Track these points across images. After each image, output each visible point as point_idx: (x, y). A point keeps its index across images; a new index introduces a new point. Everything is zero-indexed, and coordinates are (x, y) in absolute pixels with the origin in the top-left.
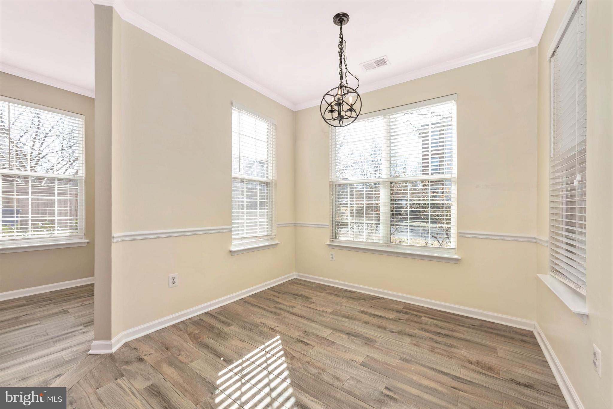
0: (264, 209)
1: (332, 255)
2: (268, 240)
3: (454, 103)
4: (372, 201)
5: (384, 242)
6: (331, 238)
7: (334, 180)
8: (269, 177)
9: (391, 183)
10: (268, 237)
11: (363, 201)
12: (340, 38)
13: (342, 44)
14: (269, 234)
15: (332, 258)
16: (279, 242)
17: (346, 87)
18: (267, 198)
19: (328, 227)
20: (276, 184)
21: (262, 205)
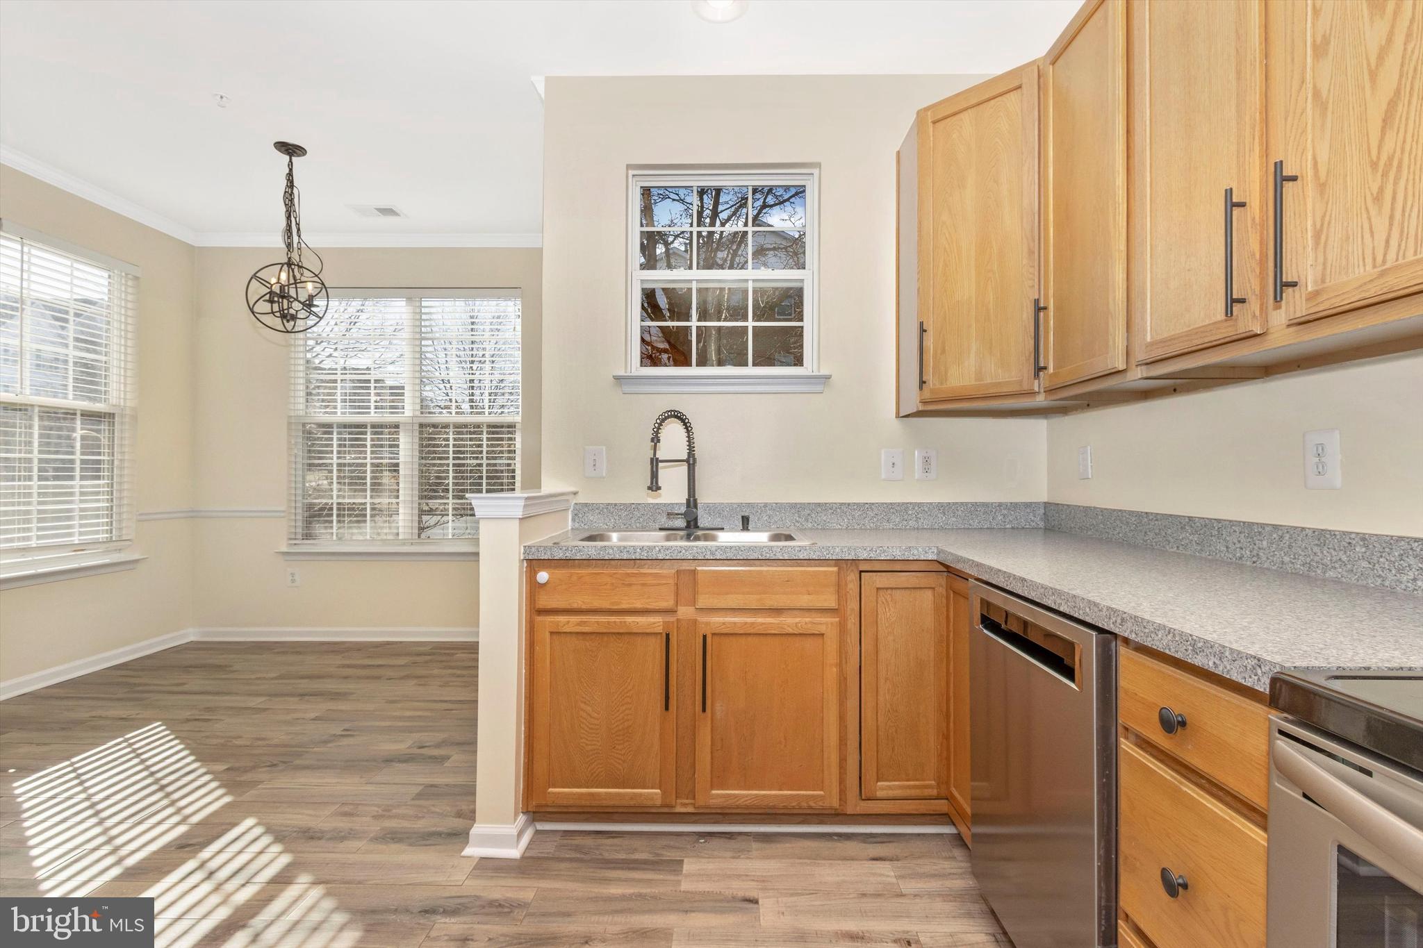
0: (98, 478)
1: (293, 575)
2: (107, 552)
3: (519, 302)
4: (382, 458)
5: (406, 537)
6: (291, 539)
7: (301, 413)
8: (114, 401)
9: (421, 425)
10: (107, 545)
11: (365, 458)
12: (288, 180)
13: (292, 192)
14: (111, 537)
15: (293, 581)
16: (142, 557)
17: (298, 265)
18: (106, 451)
19: (282, 514)
20: (135, 418)
21: (93, 470)
